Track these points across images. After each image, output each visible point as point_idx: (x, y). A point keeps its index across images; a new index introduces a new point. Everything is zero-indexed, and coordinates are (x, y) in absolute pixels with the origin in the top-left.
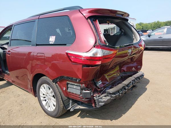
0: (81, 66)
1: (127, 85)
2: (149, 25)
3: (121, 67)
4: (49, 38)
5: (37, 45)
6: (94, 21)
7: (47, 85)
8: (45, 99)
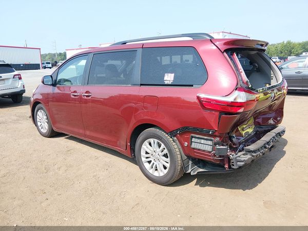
0: (217, 113)
1: (268, 143)
2: (272, 47)
3: (255, 118)
4: (164, 76)
5: (141, 85)
6: (231, 55)
7: (156, 141)
8: (149, 160)
